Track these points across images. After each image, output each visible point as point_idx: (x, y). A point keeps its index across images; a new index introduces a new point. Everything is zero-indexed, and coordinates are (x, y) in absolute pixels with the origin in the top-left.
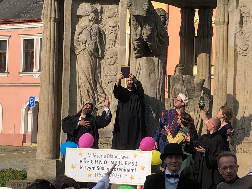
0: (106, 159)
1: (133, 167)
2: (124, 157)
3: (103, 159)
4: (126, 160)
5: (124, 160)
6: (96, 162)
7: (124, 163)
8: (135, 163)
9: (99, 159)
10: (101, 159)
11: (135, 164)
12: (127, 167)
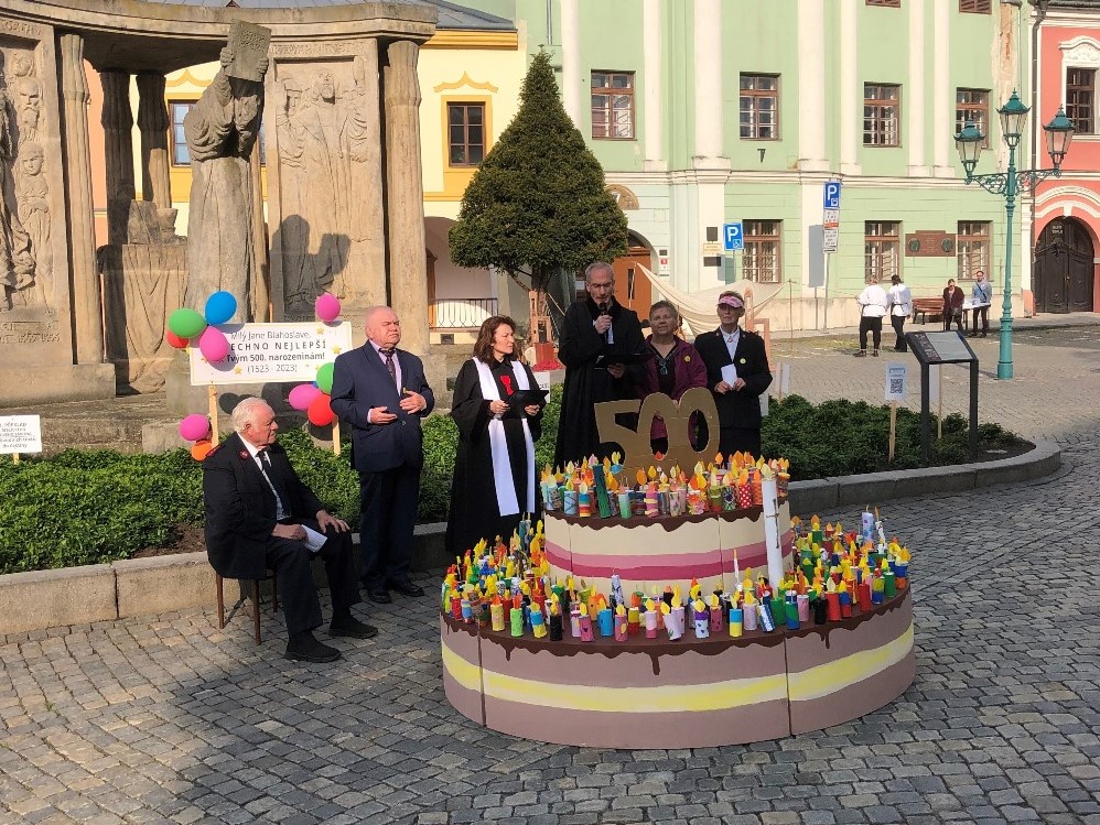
0: (266, 340)
1: (320, 351)
2: (299, 335)
3: (260, 342)
4: (304, 339)
5: (300, 341)
6: (248, 346)
7: (301, 346)
8: (321, 344)
9: (252, 342)
10: (257, 341)
11: (322, 346)
12: (308, 351)
